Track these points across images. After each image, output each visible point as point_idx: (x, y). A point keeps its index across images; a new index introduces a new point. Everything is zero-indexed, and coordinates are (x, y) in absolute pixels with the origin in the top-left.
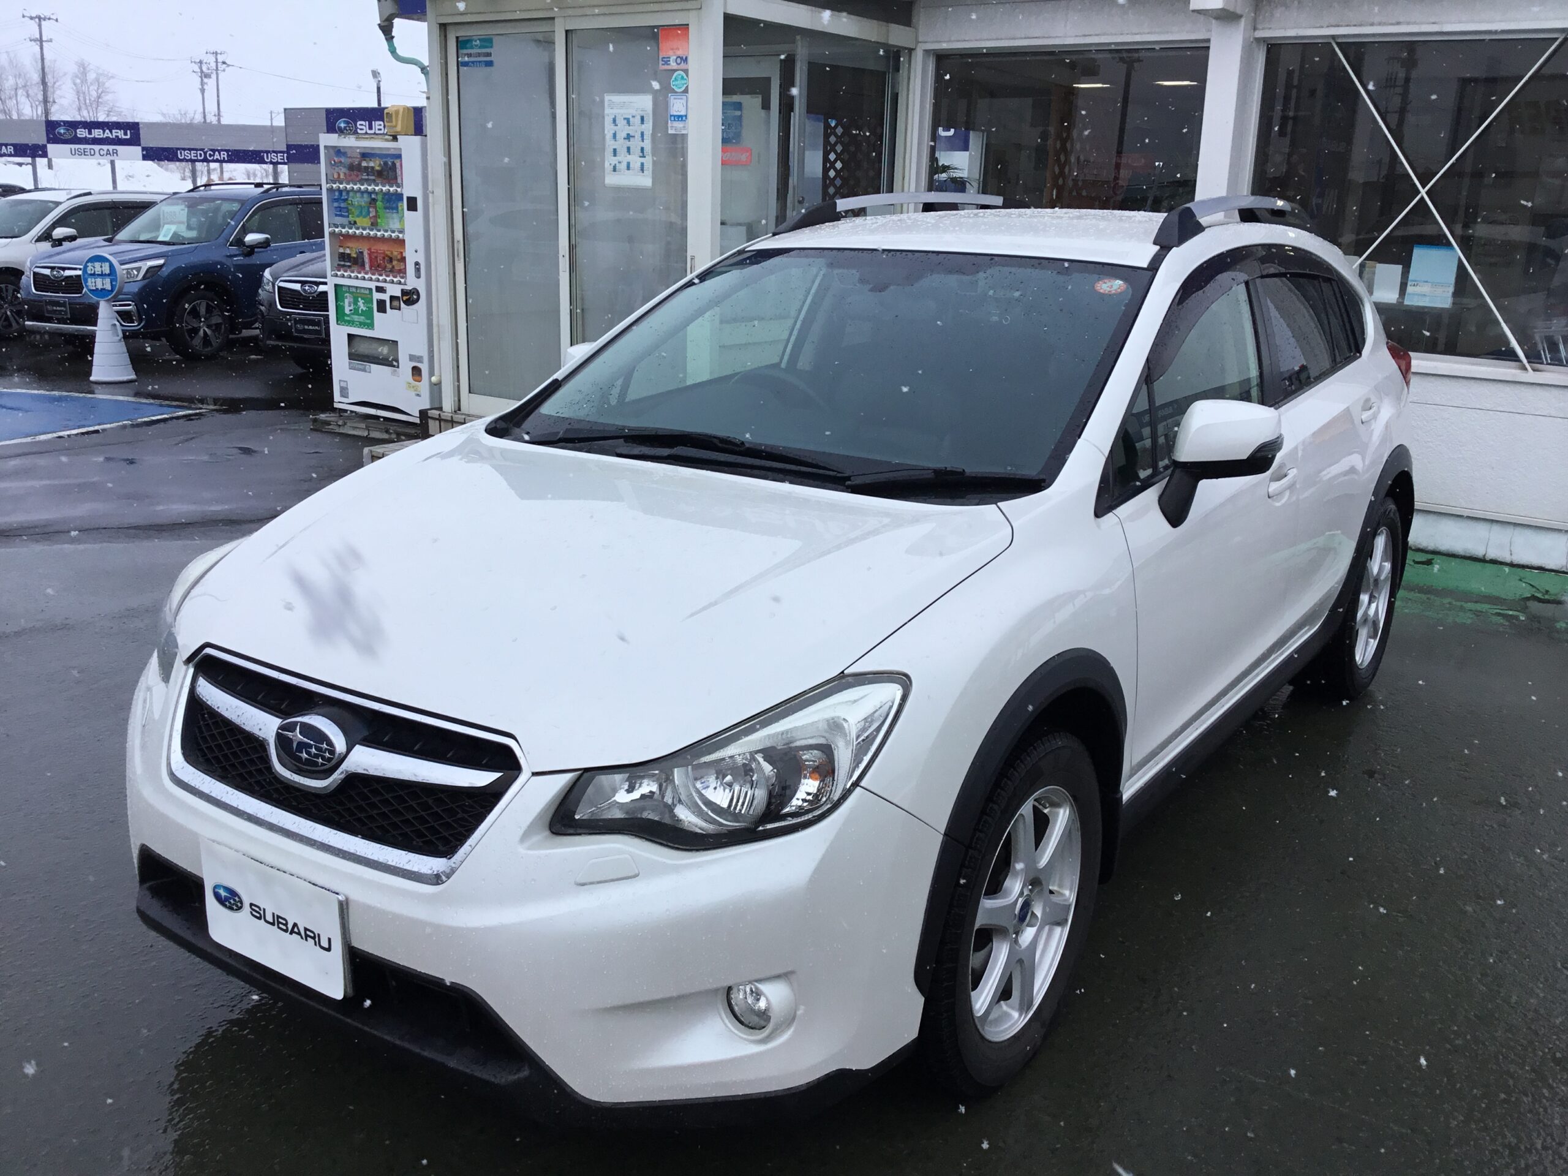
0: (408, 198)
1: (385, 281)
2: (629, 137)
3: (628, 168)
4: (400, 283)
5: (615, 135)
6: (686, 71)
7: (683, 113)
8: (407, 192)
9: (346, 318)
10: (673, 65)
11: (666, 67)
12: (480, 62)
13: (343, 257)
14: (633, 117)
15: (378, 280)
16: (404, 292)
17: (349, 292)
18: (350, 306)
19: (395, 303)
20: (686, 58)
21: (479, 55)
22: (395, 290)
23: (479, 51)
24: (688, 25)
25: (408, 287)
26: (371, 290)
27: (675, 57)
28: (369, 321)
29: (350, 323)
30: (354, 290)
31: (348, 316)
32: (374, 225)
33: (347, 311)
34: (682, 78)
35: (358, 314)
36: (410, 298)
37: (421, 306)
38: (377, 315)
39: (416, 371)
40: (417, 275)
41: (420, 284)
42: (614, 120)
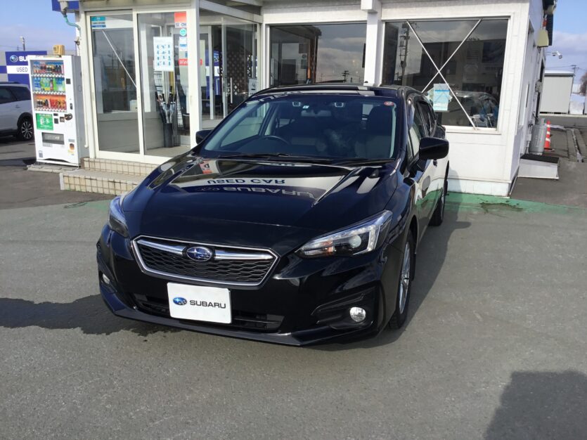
0: (67, 79)
1: (58, 111)
3: (164, 64)
4: (64, 112)
8: (66, 77)
9: (41, 126)
12: (100, 26)
13: (39, 103)
15: (55, 111)
16: (66, 115)
17: (42, 116)
18: (42, 122)
19: (62, 119)
22: (62, 114)
23: (100, 21)
25: (67, 113)
26: (51, 115)
28: (51, 127)
29: (43, 128)
30: (44, 115)
32: (52, 90)
33: (41, 124)
35: (46, 125)
36: (68, 117)
37: (73, 120)
38: (54, 125)
39: (72, 146)
40: (71, 108)
41: (73, 112)
42: (158, 47)
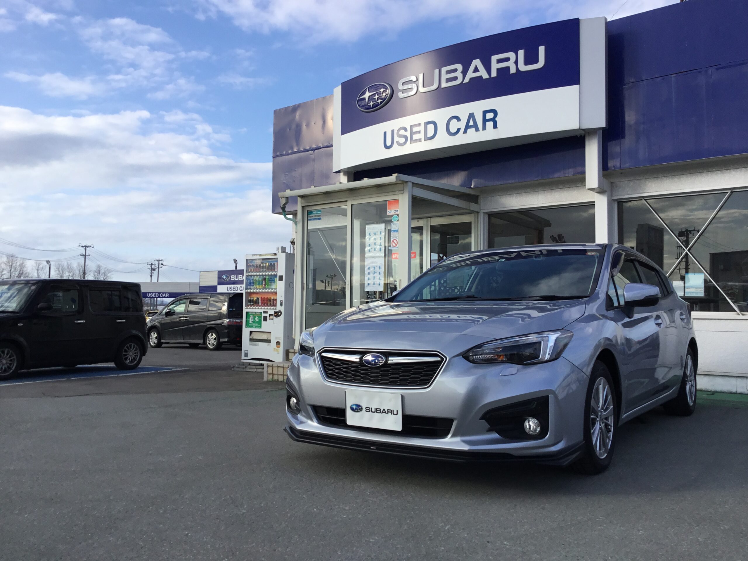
0: (279, 276)
1: (268, 309)
2: (375, 239)
3: (375, 250)
4: (274, 309)
5: (370, 239)
6: (398, 215)
7: (397, 229)
8: (279, 274)
9: (250, 325)
10: (393, 213)
11: (390, 214)
12: (316, 219)
13: (250, 301)
14: (377, 232)
15: (265, 309)
16: (275, 313)
17: (252, 315)
18: (252, 320)
19: (271, 317)
20: (398, 210)
21: (316, 216)
22: (272, 312)
23: (316, 215)
24: (398, 199)
25: (277, 310)
26: (261, 313)
27: (394, 211)
28: (259, 325)
29: (252, 327)
30: (254, 313)
31: (250, 324)
32: (264, 288)
33: (250, 322)
34: (396, 217)
35: (255, 323)
36: (277, 314)
37: (282, 317)
38: (263, 323)
39: (278, 343)
40: (281, 305)
41: (282, 309)
42: (370, 234)
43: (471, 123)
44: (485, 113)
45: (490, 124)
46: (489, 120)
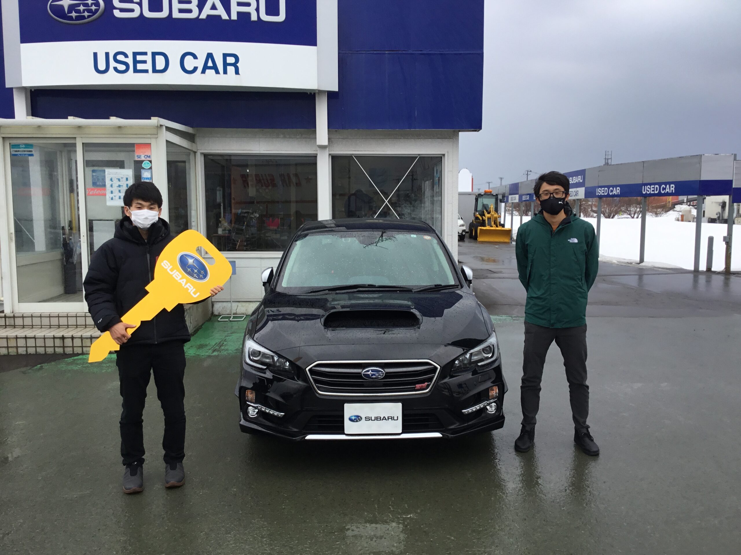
2: (119, 186)
5: (112, 186)
6: (151, 161)
20: (150, 156)
21: (25, 151)
24: (151, 143)
27: (144, 156)
43: (210, 64)
44: (225, 56)
45: (231, 69)
46: (230, 64)
